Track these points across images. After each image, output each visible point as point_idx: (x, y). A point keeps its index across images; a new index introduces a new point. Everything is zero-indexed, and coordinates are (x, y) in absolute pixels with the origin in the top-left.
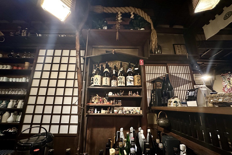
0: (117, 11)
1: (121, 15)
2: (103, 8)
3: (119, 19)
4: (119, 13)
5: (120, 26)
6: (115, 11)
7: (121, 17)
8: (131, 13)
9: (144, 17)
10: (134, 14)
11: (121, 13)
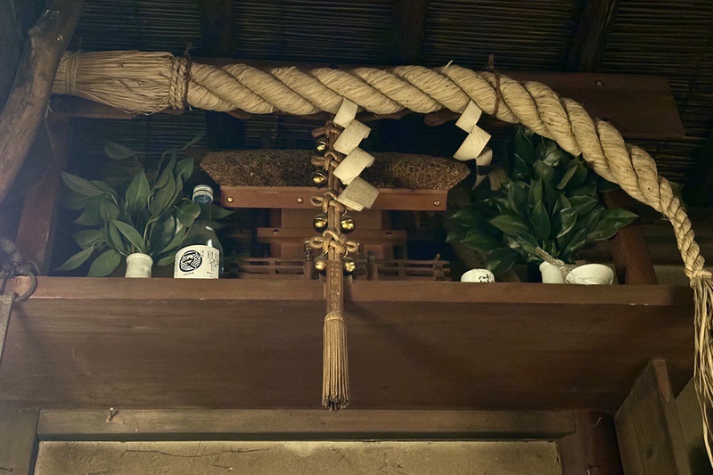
0: (326, 102)
1: (363, 132)
2: (188, 77)
3: (348, 172)
4: (344, 117)
5: (353, 247)
6: (307, 100)
7: (366, 161)
8: (458, 115)
9: (592, 155)
10: (486, 122)
11: (363, 116)
